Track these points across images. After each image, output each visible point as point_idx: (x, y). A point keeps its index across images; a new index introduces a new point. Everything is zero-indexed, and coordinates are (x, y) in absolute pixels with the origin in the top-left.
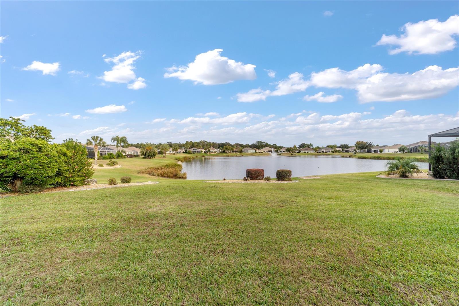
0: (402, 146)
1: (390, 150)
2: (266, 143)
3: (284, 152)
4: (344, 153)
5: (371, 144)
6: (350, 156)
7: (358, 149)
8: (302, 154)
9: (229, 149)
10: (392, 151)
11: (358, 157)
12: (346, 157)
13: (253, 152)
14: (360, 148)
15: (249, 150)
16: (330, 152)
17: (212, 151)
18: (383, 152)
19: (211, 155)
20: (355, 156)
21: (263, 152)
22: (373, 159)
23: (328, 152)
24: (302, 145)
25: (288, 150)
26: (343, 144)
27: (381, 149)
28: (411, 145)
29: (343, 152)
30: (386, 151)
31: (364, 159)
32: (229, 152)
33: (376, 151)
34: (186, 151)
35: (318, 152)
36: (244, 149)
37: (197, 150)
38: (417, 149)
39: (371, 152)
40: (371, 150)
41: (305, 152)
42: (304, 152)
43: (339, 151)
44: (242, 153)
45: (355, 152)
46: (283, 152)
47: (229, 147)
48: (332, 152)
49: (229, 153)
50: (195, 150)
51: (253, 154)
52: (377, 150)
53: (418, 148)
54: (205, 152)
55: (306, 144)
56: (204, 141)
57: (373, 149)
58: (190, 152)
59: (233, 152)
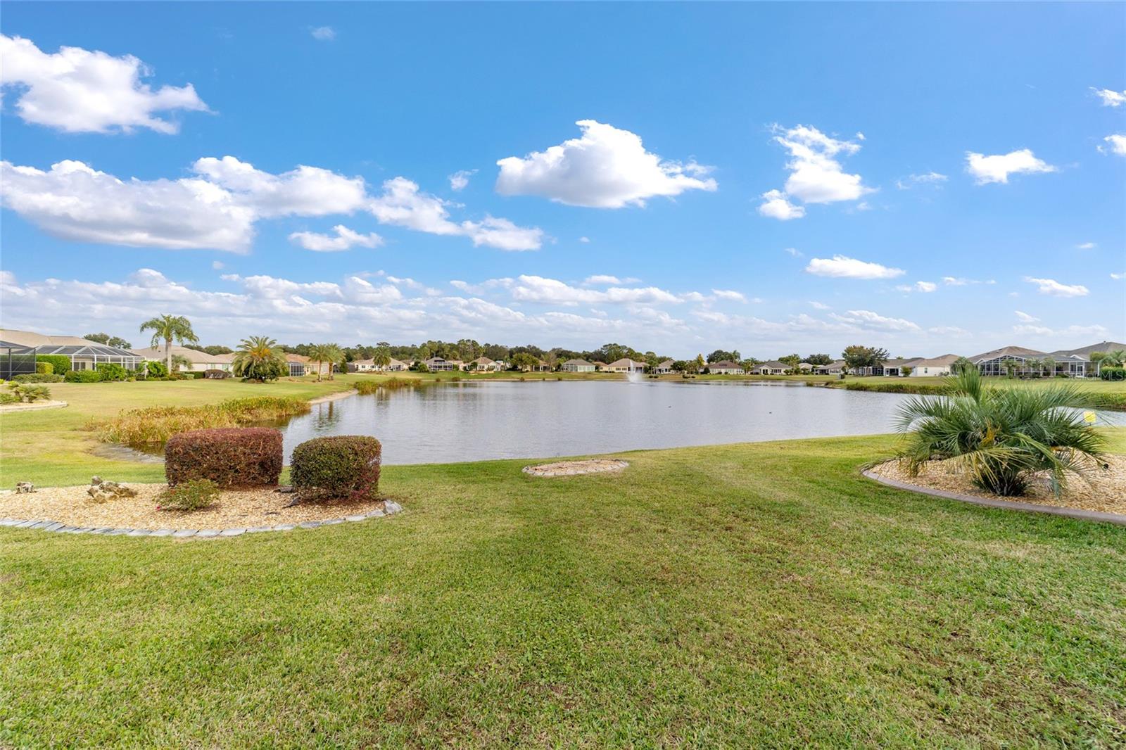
0: (961, 359)
1: (929, 369)
2: (630, 349)
3: (667, 372)
4: (817, 376)
5: (883, 354)
6: (827, 384)
7: (850, 367)
8: (712, 377)
9: (526, 363)
10: (934, 371)
11: (846, 387)
12: (817, 387)
13: (590, 370)
14: (855, 362)
15: (578, 367)
16: (782, 372)
17: (484, 367)
18: (910, 375)
19: (480, 376)
20: (842, 383)
21: (616, 371)
22: (884, 392)
23: (778, 373)
24: (714, 354)
25: (678, 367)
26: (816, 354)
27: (907, 365)
28: (983, 356)
29: (815, 372)
30: (919, 371)
31: (862, 390)
32: (529, 368)
33: (893, 372)
34: (417, 364)
35: (752, 373)
36: (567, 362)
37: (443, 364)
38: (997, 365)
39: (882, 374)
40: (882, 368)
41: (720, 373)
42: (717, 371)
43: (805, 372)
44: (561, 374)
45: (842, 373)
46: (666, 370)
47: (528, 357)
48: (786, 372)
49: (527, 371)
50: (438, 364)
51: (590, 376)
52: (897, 370)
53: (1001, 365)
54: (465, 368)
55: (726, 353)
56: (469, 341)
57: (886, 367)
58: (424, 368)
59: (537, 369)
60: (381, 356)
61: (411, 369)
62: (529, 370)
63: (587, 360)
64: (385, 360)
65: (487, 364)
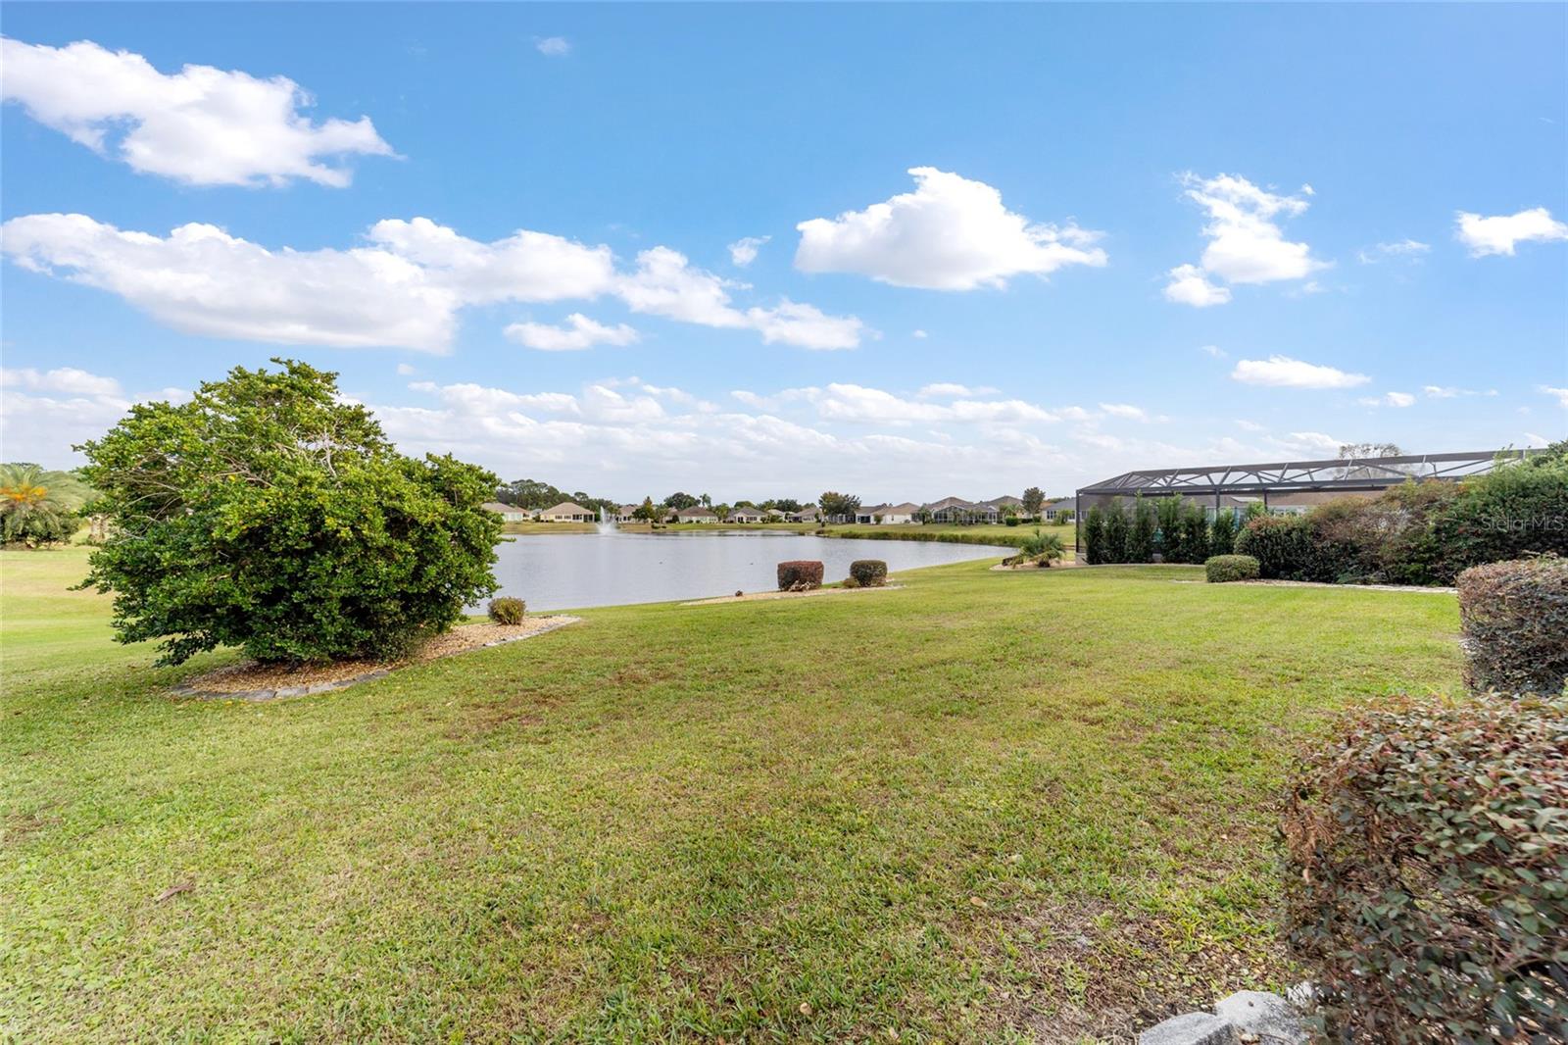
0: (917, 508)
1: (895, 517)
5: (856, 501)
6: (818, 533)
7: (826, 514)
11: (840, 536)
12: (808, 535)
16: (758, 520)
21: (556, 520)
23: (754, 522)
24: (673, 497)
26: (784, 500)
27: (878, 513)
29: (789, 521)
33: (866, 520)
39: (854, 522)
40: (855, 516)
41: (691, 522)
43: (778, 517)
46: (625, 518)
48: (763, 520)
51: (520, 527)
52: (869, 517)
55: (688, 497)
57: (858, 515)
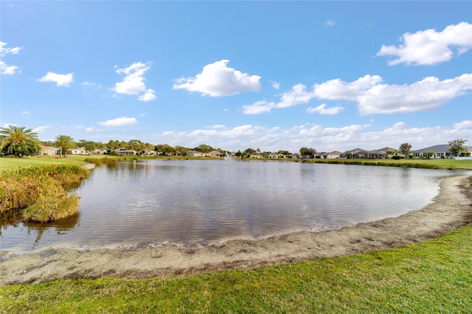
2: (211, 147)
4: (288, 158)
7: (302, 155)
9: (169, 152)
10: (334, 157)
13: (200, 155)
14: (304, 153)
15: (194, 154)
16: (277, 157)
17: (148, 153)
18: (327, 158)
19: (147, 158)
21: (211, 156)
23: (275, 158)
24: (247, 150)
25: (237, 155)
26: (285, 151)
27: (324, 155)
30: (329, 157)
33: (319, 157)
34: (109, 151)
35: (265, 157)
36: (188, 152)
37: (125, 152)
38: (357, 155)
42: (253, 156)
44: (187, 157)
47: (171, 149)
49: (170, 155)
50: (123, 151)
51: (200, 158)
54: (137, 154)
55: (252, 149)
56: (136, 140)
57: (315, 155)
58: (115, 153)
59: (175, 154)
60: (90, 146)
61: (105, 154)
62: (171, 155)
63: (197, 151)
64: (92, 148)
65: (150, 151)
